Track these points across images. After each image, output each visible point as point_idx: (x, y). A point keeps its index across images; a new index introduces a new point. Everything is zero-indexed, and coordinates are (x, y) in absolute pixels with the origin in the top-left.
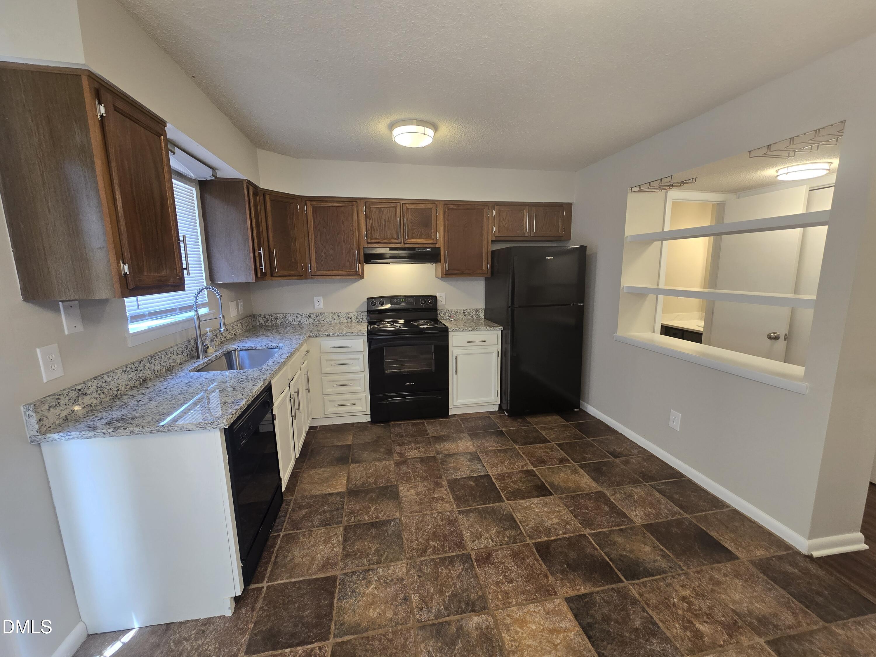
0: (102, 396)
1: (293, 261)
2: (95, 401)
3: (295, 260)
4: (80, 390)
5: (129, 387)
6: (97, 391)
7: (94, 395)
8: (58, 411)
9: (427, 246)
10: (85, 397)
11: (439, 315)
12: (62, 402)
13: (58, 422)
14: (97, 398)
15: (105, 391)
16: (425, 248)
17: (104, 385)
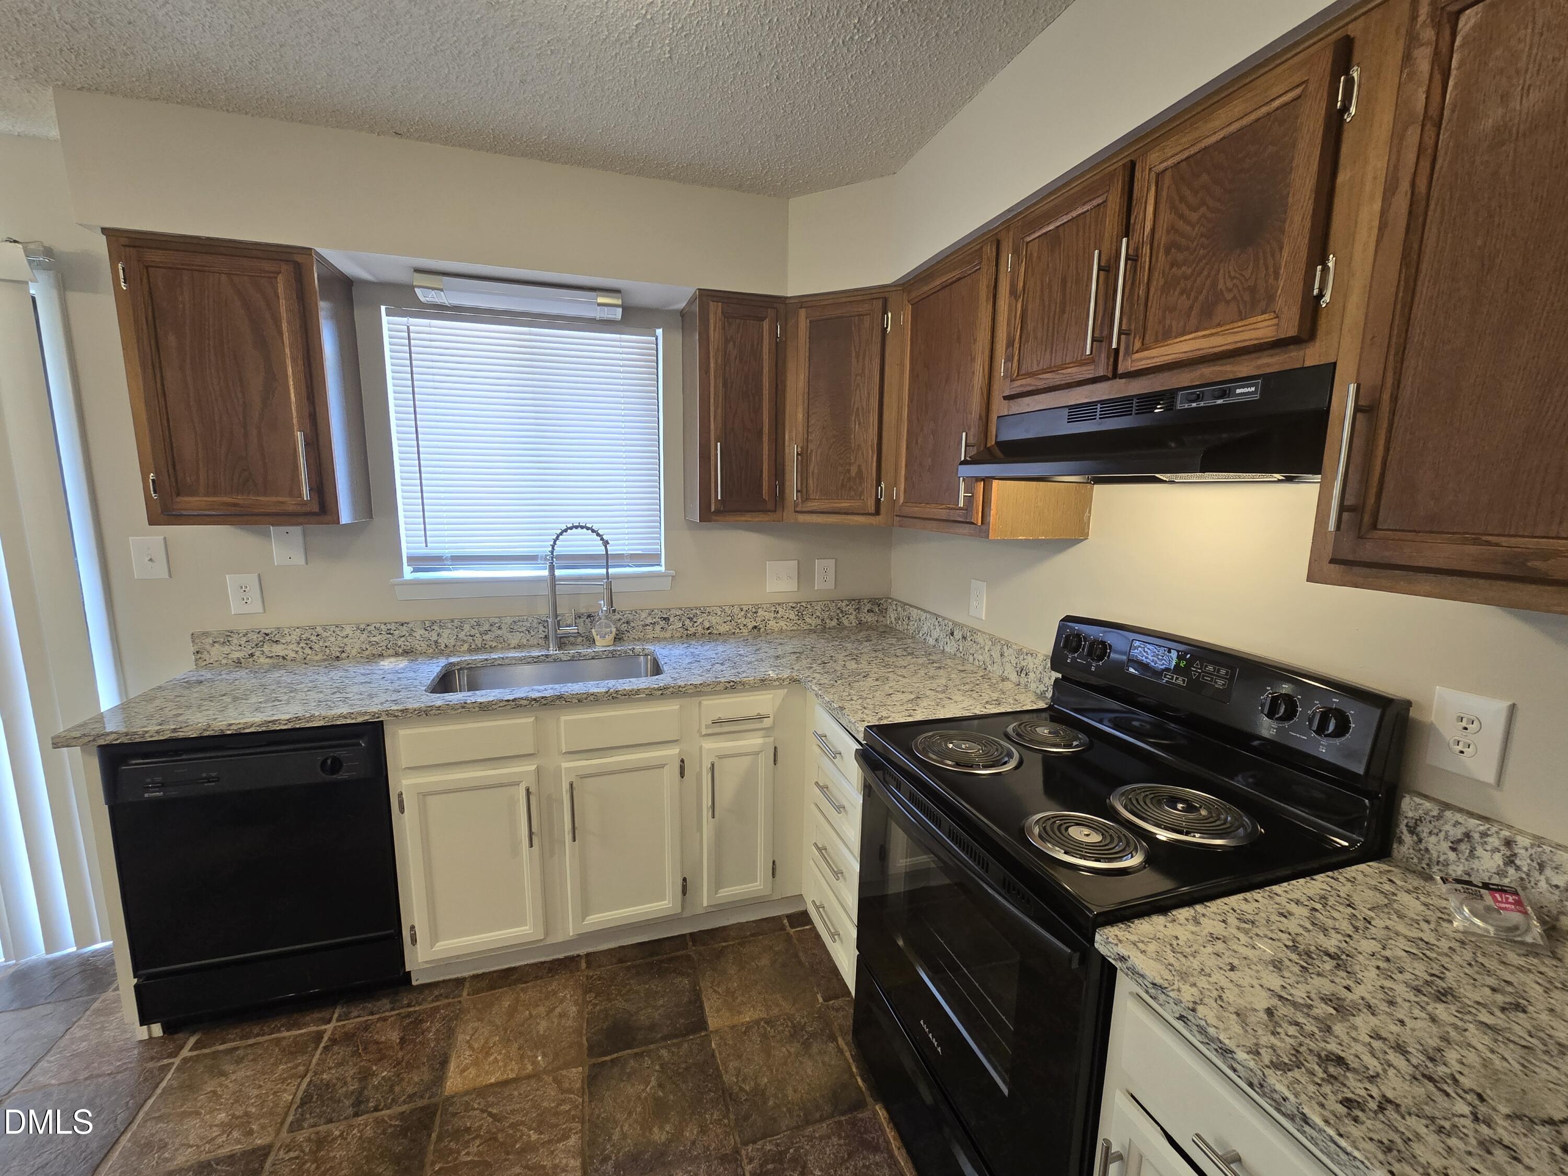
0: (308, 651)
1: (853, 474)
2: (293, 655)
3: (860, 471)
4: (267, 635)
5: (367, 653)
6: (299, 643)
7: (294, 647)
8: (226, 649)
9: (1244, 368)
10: (275, 645)
11: (1412, 831)
12: (235, 641)
13: (224, 662)
14: (297, 652)
15: (316, 647)
16: (1224, 388)
17: (314, 638)
